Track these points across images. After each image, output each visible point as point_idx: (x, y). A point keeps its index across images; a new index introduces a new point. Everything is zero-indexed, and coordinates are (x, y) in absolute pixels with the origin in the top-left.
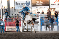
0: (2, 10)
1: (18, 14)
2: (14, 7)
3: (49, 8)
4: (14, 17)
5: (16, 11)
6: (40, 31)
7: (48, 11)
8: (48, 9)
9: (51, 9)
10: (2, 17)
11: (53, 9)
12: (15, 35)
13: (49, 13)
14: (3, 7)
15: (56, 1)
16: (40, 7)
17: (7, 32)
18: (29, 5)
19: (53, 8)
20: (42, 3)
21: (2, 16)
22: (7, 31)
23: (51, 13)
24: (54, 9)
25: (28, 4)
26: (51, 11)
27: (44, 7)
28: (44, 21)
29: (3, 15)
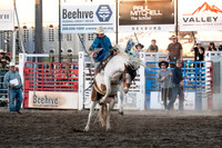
0: (15, 34)
1: (70, 51)
2: (56, 25)
3: (174, 30)
4: (57, 59)
5: (64, 39)
6: (142, 108)
7: (171, 42)
8: (170, 35)
9: (183, 34)
10: (17, 58)
11: (188, 36)
12: (58, 122)
13: (175, 48)
14: (21, 26)
15: (200, 8)
16: (144, 26)
17: (33, 111)
18: (107, 19)
19: (188, 33)
20: (151, 13)
21: (17, 53)
22: (30, 105)
23: (180, 48)
24: (193, 34)
25: (104, 17)
26: (181, 42)
27: (159, 28)
28: (158, 76)
29: (18, 50)
